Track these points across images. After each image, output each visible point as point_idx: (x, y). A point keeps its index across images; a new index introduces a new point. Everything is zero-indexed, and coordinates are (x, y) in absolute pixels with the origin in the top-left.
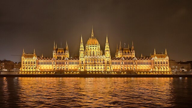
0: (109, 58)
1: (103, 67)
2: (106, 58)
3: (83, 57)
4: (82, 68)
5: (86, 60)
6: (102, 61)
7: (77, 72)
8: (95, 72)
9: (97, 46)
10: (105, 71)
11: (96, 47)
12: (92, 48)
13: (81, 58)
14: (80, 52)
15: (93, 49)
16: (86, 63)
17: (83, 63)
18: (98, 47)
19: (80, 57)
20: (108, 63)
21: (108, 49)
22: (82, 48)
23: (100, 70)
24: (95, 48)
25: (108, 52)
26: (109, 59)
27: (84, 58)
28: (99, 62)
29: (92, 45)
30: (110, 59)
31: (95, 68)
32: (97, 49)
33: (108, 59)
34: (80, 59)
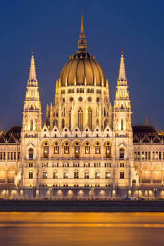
0: (127, 136)
1: (102, 171)
2: (117, 136)
3: (33, 133)
4: (31, 176)
5: (46, 146)
6: (103, 150)
7: (10, 190)
8: (76, 189)
9: (96, 88)
10: (109, 188)
11: (90, 91)
12: (76, 96)
13: (26, 136)
14: (24, 113)
15: (80, 99)
16: (46, 156)
17: (34, 157)
18: (99, 92)
19: (23, 134)
20: (122, 156)
21: (127, 104)
22: (32, 99)
23: (92, 182)
24: (85, 96)
25: (122, 116)
26: (126, 140)
27: (36, 136)
28: (93, 150)
29: (78, 84)
30: (131, 140)
31: (76, 176)
32: (94, 100)
33: (121, 140)
34: (25, 141)
